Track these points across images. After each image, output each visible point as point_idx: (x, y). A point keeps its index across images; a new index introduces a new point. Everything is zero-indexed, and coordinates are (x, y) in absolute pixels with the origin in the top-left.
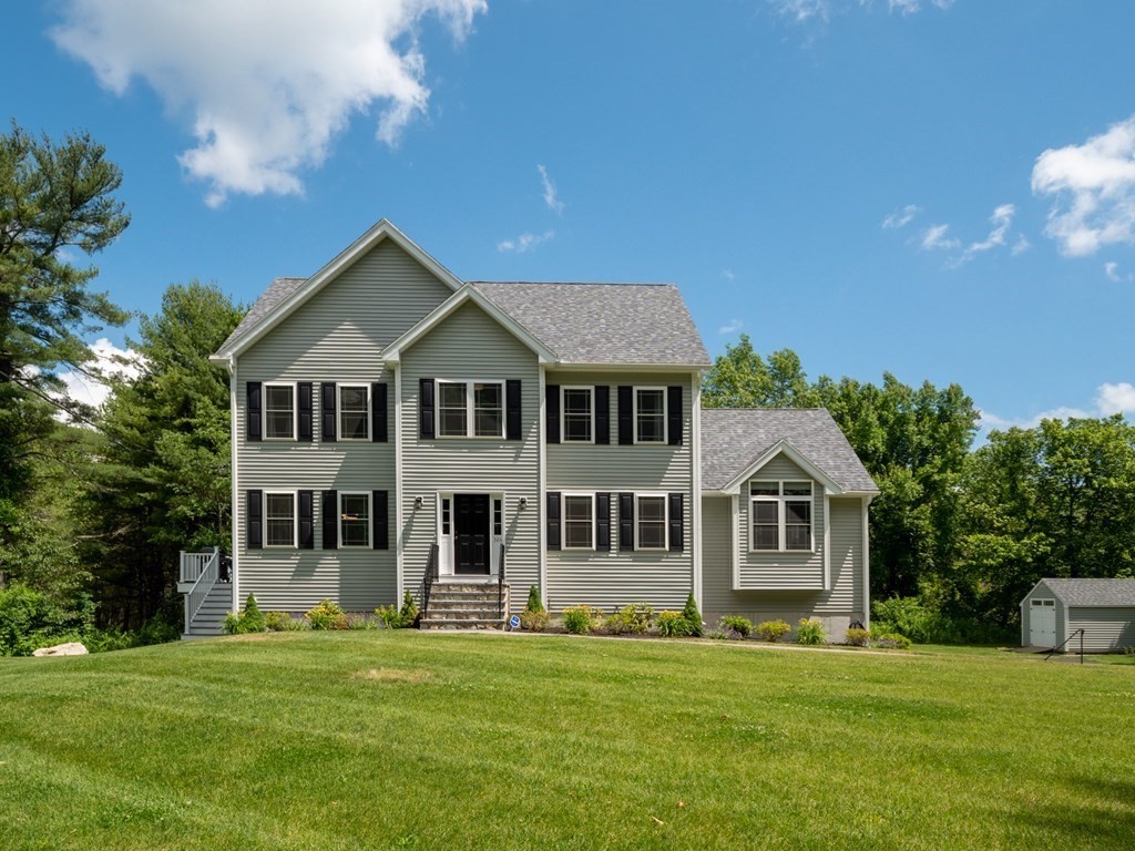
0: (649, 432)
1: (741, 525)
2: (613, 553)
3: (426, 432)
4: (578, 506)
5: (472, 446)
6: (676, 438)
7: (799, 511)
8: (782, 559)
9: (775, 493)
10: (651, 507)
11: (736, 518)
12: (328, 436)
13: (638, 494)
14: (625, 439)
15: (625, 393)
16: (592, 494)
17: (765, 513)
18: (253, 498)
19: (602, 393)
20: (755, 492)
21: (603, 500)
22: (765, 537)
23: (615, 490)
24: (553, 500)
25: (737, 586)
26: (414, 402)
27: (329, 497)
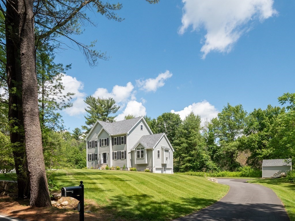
0: (123, 143)
1: (136, 154)
2: (119, 159)
3: (100, 146)
4: (116, 153)
5: (104, 147)
6: (125, 143)
7: (142, 152)
8: (140, 159)
9: (140, 149)
10: (123, 153)
11: (135, 153)
12: (94, 147)
13: (121, 151)
14: (120, 144)
15: (120, 137)
16: (117, 152)
17: (138, 152)
18: (88, 155)
19: (118, 138)
20: (137, 149)
21: (118, 152)
22: (138, 156)
23: (119, 151)
24: (113, 152)
25: (135, 163)
26: (99, 142)
27: (94, 154)
